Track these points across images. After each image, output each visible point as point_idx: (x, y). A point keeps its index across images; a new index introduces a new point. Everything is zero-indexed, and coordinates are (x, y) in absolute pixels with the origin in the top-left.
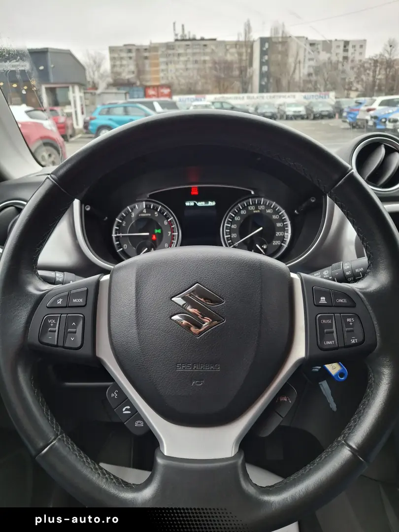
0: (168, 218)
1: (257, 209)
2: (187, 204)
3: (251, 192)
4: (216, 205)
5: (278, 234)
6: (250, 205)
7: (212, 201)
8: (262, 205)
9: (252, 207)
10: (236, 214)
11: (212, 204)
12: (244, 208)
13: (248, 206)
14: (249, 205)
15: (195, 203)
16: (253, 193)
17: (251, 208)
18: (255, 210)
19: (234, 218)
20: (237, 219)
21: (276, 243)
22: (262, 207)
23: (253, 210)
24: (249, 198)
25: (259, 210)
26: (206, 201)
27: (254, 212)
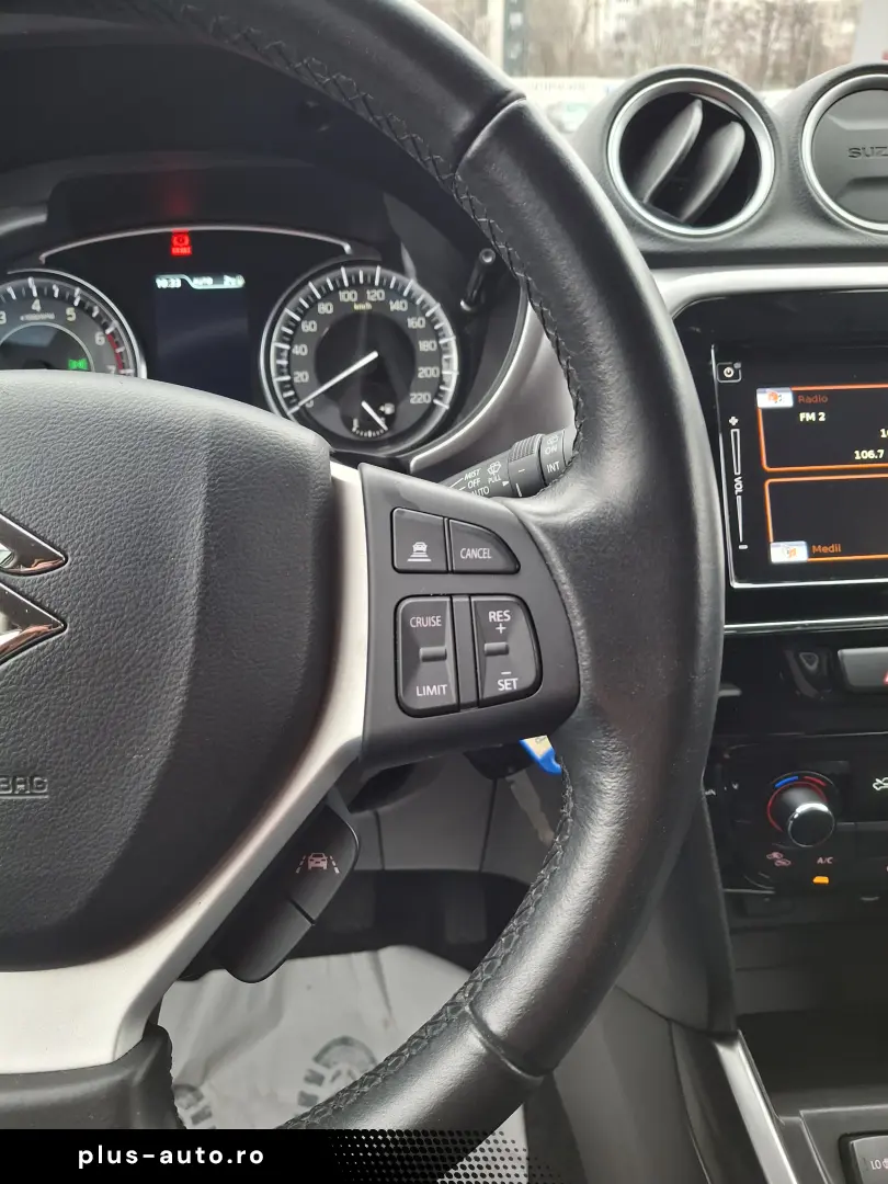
0: (105, 327)
1: (362, 299)
2: (162, 283)
3: (342, 249)
4: (246, 285)
5: (424, 372)
6: (343, 288)
7: (233, 274)
8: (377, 288)
9: (350, 294)
10: (304, 314)
11: (233, 282)
12: (328, 295)
13: (337, 289)
14: (339, 286)
15: (183, 281)
16: (347, 248)
17: (348, 296)
18: (358, 303)
19: (298, 324)
20: (308, 327)
21: (419, 398)
22: (376, 295)
23: (351, 304)
24: (337, 267)
25: (371, 302)
26: (217, 274)
27: (356, 307)
